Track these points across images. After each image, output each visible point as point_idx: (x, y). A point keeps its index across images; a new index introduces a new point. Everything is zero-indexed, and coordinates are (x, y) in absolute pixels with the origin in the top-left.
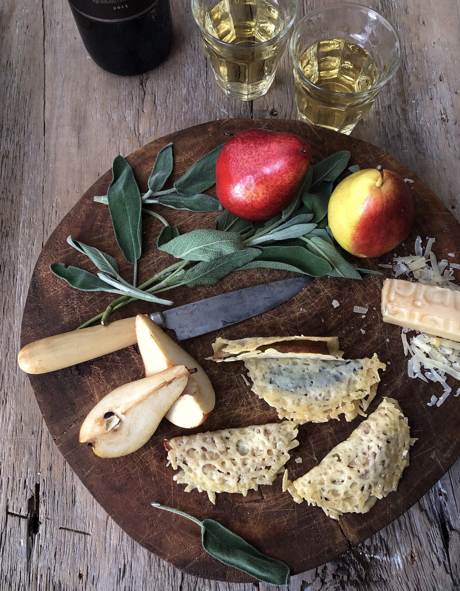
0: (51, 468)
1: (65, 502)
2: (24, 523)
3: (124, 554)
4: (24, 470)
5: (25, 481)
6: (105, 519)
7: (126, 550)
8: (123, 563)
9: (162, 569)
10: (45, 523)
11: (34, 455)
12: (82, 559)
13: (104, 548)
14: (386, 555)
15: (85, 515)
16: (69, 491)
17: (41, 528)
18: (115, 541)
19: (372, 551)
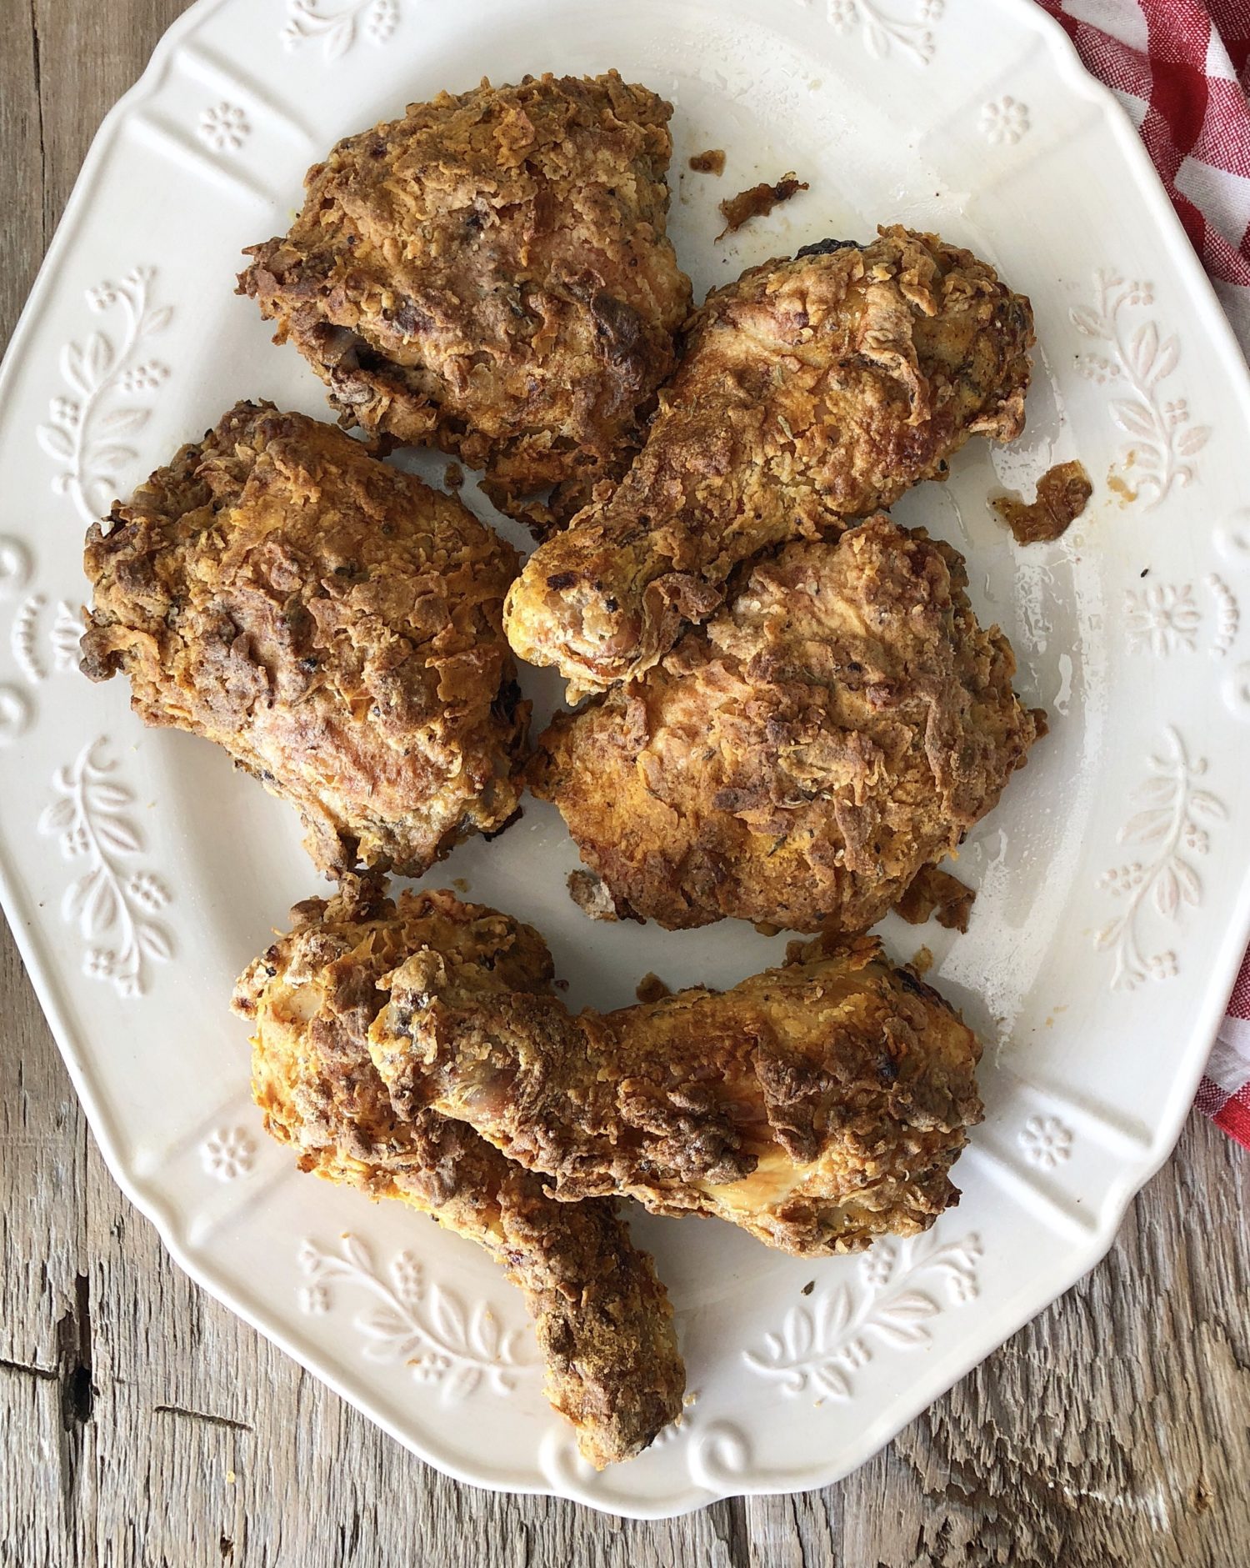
0: (120, 1231)
1: (169, 1332)
2: (47, 1392)
3: (353, 1484)
4: (37, 1235)
5: (44, 1269)
6: (294, 1385)
7: (360, 1475)
8: (350, 1511)
9: (468, 1527)
10: (110, 1392)
11: (66, 1190)
12: (229, 1499)
13: (292, 1469)
14: (1125, 1490)
15: (233, 1372)
16: (181, 1299)
17: (101, 1407)
18: (324, 1449)
19: (1086, 1479)
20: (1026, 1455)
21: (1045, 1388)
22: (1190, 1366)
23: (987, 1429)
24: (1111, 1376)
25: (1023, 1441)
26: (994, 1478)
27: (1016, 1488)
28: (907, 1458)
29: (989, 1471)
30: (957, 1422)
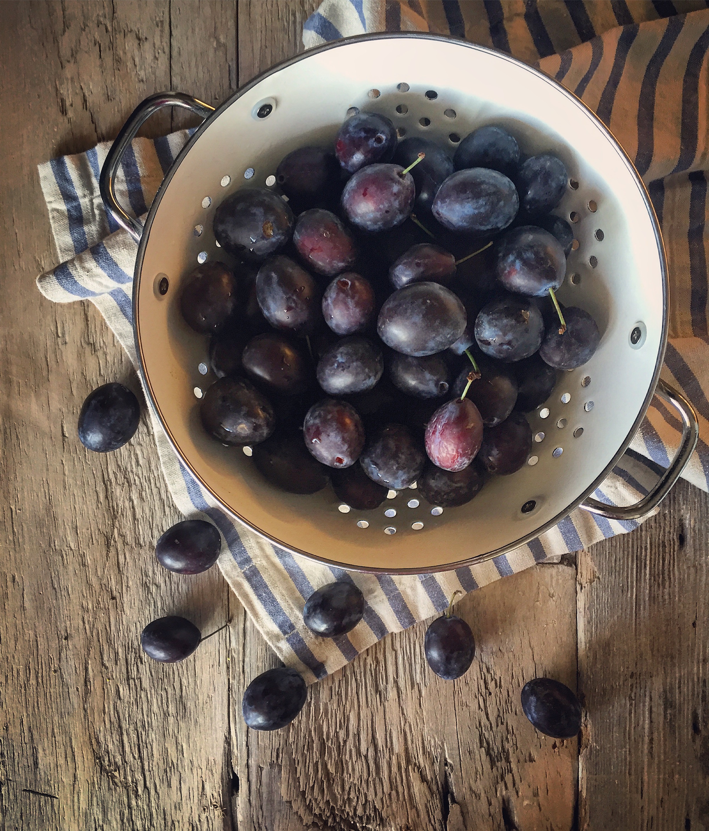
3: (94, 818)
7: (97, 815)
8: (93, 827)
13: (72, 812)
14: (379, 825)
15: (49, 778)
18: (83, 805)
19: (365, 821)
20: (343, 811)
21: (350, 788)
22: (404, 781)
23: (328, 802)
24: (374, 784)
25: (341, 807)
26: (330, 820)
27: (339, 823)
28: (297, 812)
29: (328, 817)
30: (316, 800)
